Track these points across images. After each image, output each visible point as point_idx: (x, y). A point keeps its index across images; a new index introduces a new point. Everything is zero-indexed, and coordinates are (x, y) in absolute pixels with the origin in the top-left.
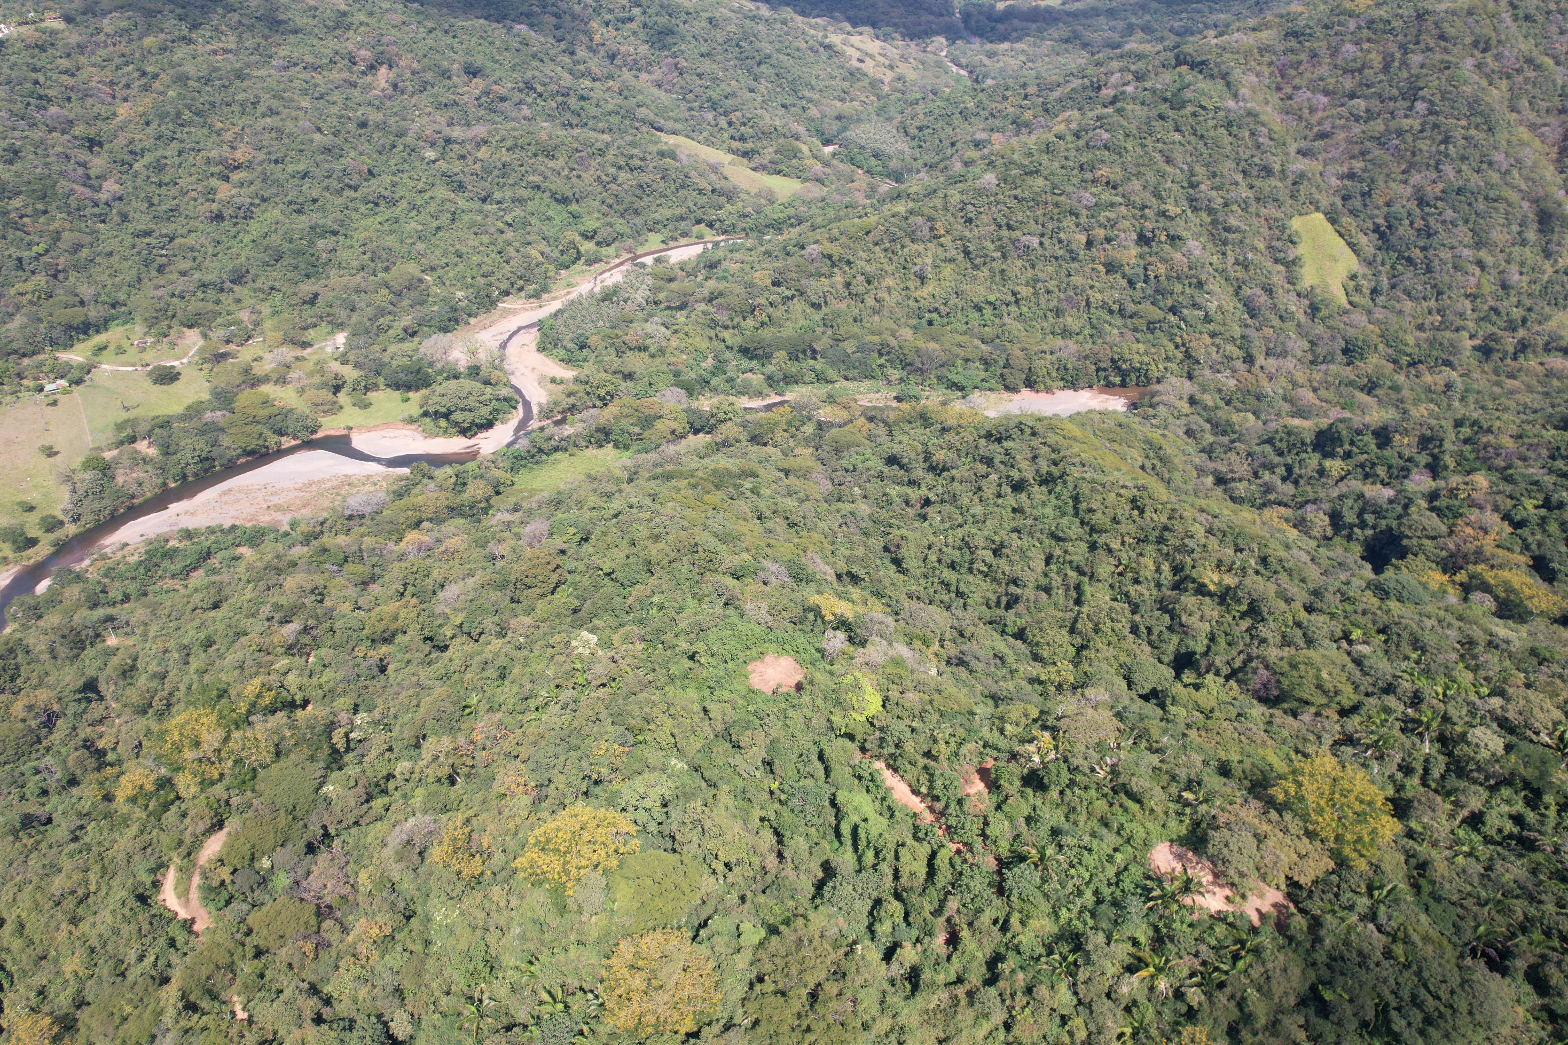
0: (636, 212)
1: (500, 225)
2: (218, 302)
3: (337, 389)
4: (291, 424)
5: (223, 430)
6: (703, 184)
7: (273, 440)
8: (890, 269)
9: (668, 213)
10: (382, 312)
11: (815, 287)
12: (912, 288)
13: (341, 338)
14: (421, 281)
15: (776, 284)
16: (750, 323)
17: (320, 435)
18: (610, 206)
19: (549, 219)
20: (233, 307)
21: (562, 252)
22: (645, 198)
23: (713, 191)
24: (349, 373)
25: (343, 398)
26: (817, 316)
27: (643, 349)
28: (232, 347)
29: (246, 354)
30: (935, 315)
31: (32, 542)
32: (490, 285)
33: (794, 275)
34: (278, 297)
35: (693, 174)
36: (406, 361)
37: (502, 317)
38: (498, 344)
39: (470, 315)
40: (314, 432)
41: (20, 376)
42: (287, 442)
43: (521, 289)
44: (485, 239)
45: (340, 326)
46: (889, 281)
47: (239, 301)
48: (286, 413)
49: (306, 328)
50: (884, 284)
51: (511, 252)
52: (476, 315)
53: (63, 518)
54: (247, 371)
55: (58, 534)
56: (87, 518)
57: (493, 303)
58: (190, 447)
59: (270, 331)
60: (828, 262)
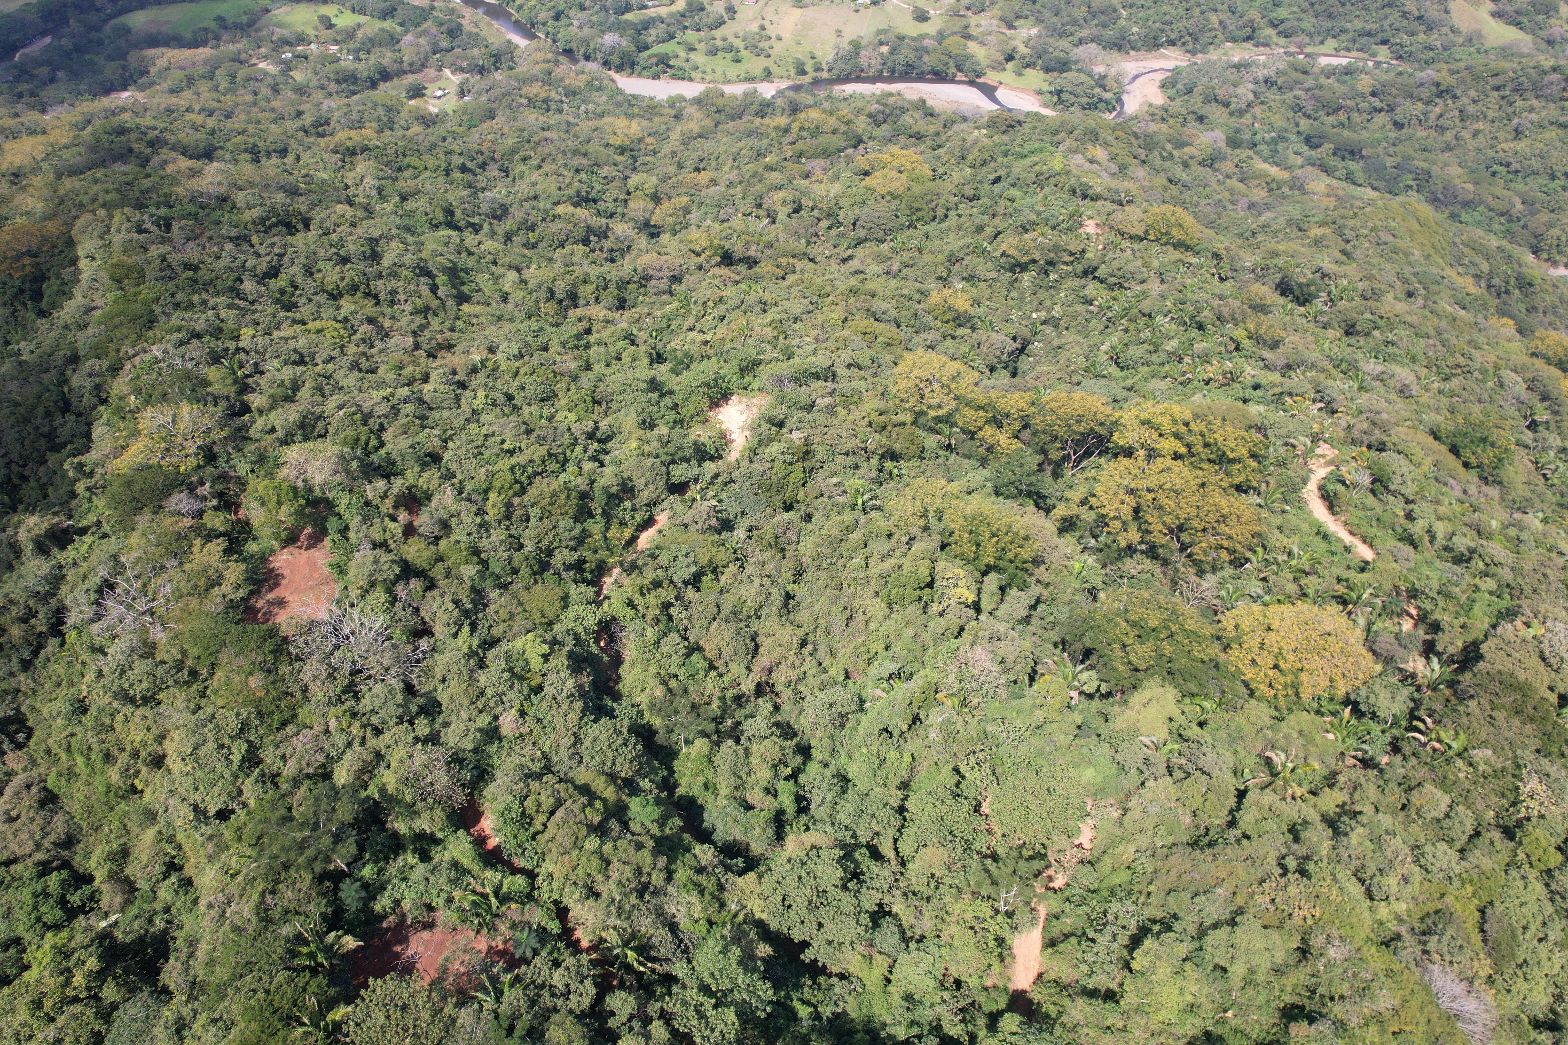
0: (1330, 16)
3: (1010, 58)
4: (968, 65)
5: (928, 52)
7: (952, 70)
8: (1491, 114)
9: (1358, 25)
10: (1075, 22)
11: (1407, 108)
14: (1115, 11)
15: (1374, 94)
16: (1331, 119)
17: (981, 80)
18: (1312, 5)
21: (1240, 28)
24: (1023, 50)
25: (1010, 66)
26: (1393, 135)
27: (1227, 105)
28: (970, 13)
29: (973, 20)
30: (1503, 169)
31: (804, 73)
32: (1163, 31)
33: (1394, 91)
36: (1062, 55)
37: (1155, 57)
39: (1133, 48)
40: (978, 76)
42: (960, 77)
43: (1185, 44)
45: (1039, 21)
46: (1480, 125)
48: (969, 57)
49: (1019, 17)
50: (1476, 126)
51: (1196, 12)
52: (1138, 50)
53: (825, 66)
54: (966, 27)
55: (818, 74)
56: (835, 72)
57: (1158, 46)
58: (906, 54)
59: (996, 11)
60: (1434, 89)
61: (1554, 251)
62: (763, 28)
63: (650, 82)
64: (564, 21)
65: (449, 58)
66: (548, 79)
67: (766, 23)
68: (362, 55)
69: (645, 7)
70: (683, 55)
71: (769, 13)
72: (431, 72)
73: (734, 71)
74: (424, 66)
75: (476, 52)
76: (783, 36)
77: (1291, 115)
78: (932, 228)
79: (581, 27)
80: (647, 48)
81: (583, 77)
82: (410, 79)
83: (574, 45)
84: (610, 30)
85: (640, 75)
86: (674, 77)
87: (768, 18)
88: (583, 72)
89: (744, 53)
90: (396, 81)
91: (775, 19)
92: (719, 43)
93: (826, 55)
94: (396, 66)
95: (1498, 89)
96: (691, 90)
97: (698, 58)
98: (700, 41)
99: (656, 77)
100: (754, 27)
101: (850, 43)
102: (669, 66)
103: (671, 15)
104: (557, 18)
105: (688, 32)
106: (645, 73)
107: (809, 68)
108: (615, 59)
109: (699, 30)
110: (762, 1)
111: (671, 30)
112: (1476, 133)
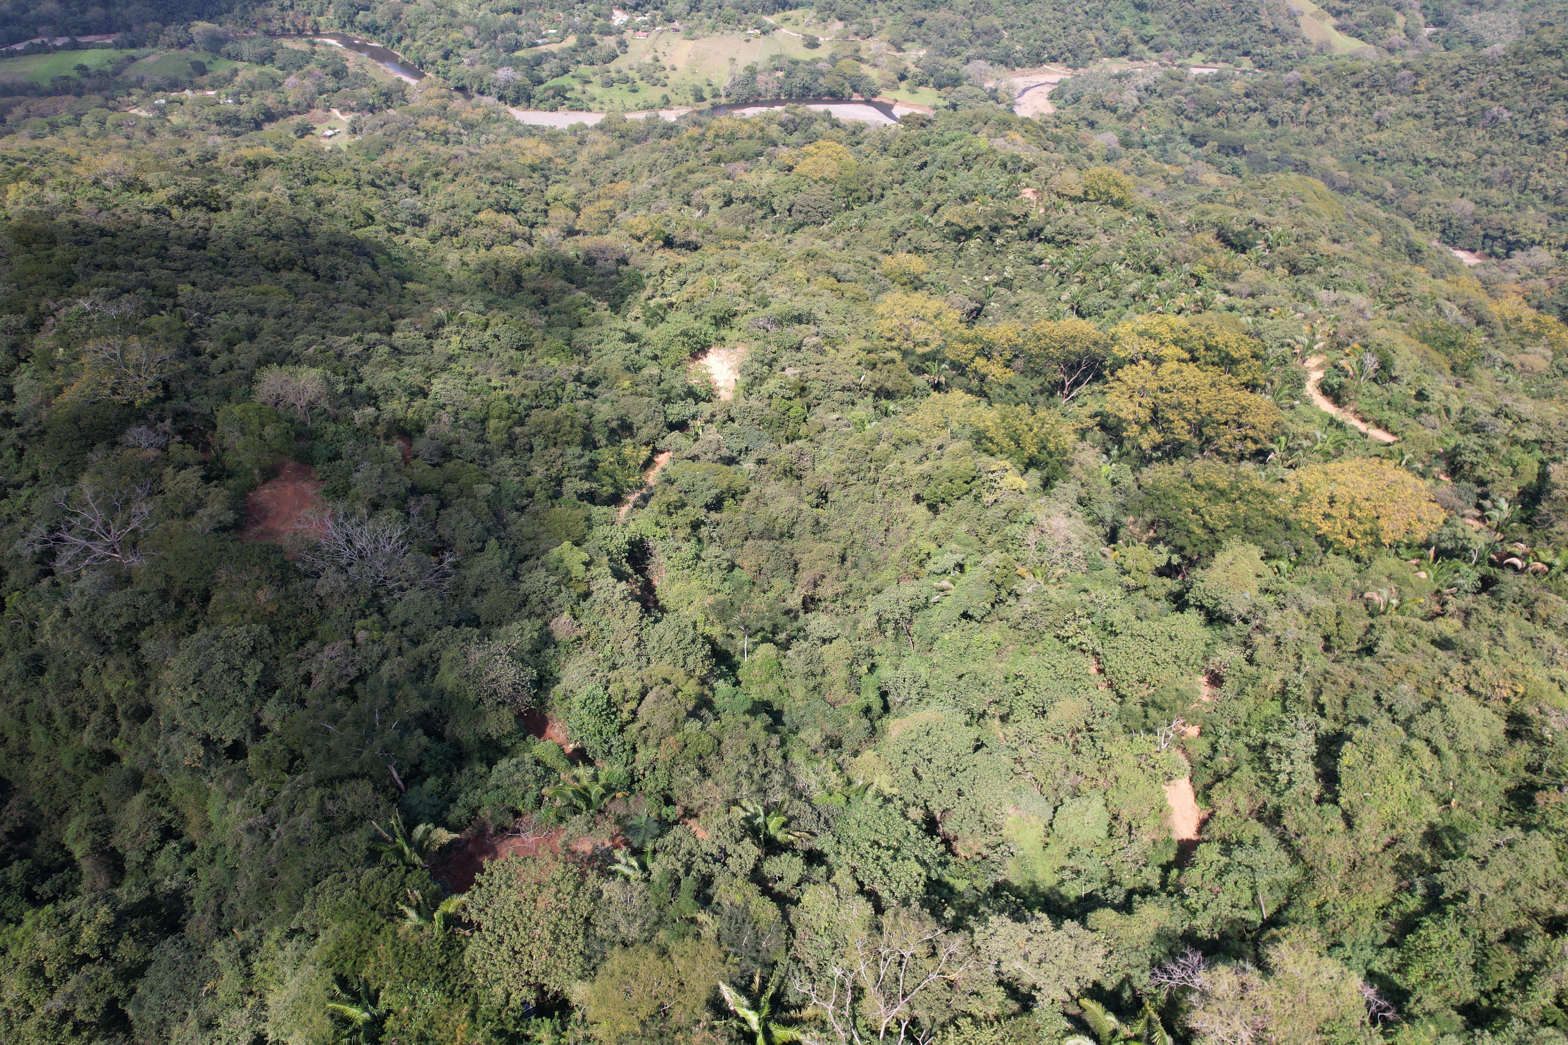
0: (1195, 32)
1: (1079, 11)
2: (863, 8)
3: (902, 78)
4: (863, 86)
5: (823, 75)
6: (1266, 21)
7: (848, 91)
8: (1354, 109)
9: (1221, 38)
10: (960, 43)
11: (1280, 107)
12: (1366, 130)
13: (924, 51)
14: (997, 31)
15: (1247, 95)
16: (1211, 121)
17: (877, 99)
18: (1177, 22)
19: (1122, 18)
20: (871, 15)
21: (1115, 44)
22: (1210, 22)
23: (1274, 31)
24: (914, 69)
25: (903, 85)
26: (1269, 132)
27: (1114, 111)
28: (858, 38)
29: (863, 44)
30: (1371, 158)
31: (702, 99)
32: (1044, 48)
33: (1265, 92)
34: (900, 14)
36: (952, 72)
37: (1040, 72)
38: (1022, 87)
39: (1018, 65)
40: (874, 96)
41: (739, 22)
42: (856, 97)
43: (1066, 60)
44: (1059, 15)
45: (926, 43)
46: (1346, 119)
47: (876, 12)
48: (863, 77)
49: (906, 40)
50: (1342, 120)
51: (1073, 30)
52: (1023, 66)
53: (722, 92)
54: (857, 51)
55: (717, 100)
56: (734, 97)
57: (1041, 62)
58: (801, 77)
59: (884, 35)
60: (1301, 88)
62: (657, 60)
64: (453, 59)
65: (336, 98)
66: (443, 112)
67: (660, 55)
68: (243, 98)
69: (535, 45)
70: (578, 87)
71: (661, 46)
72: (318, 113)
73: (631, 100)
74: (310, 106)
75: (365, 91)
76: (677, 66)
77: (1174, 117)
78: (869, 207)
79: (472, 64)
80: (541, 82)
81: (480, 111)
82: (297, 119)
83: (467, 82)
84: (502, 65)
85: (536, 108)
86: (572, 108)
87: (660, 50)
88: (479, 106)
89: (640, 84)
90: (281, 121)
91: (668, 51)
92: (614, 75)
93: (723, 80)
94: (281, 107)
95: (1357, 86)
96: (592, 119)
97: (595, 90)
98: (595, 74)
99: (554, 109)
100: (648, 59)
101: (746, 68)
102: (566, 99)
103: (563, 50)
104: (446, 57)
105: (582, 66)
106: (542, 106)
107: (707, 94)
108: (510, 93)
109: (592, 64)
110: (653, 35)
111: (565, 63)
112: (1343, 127)
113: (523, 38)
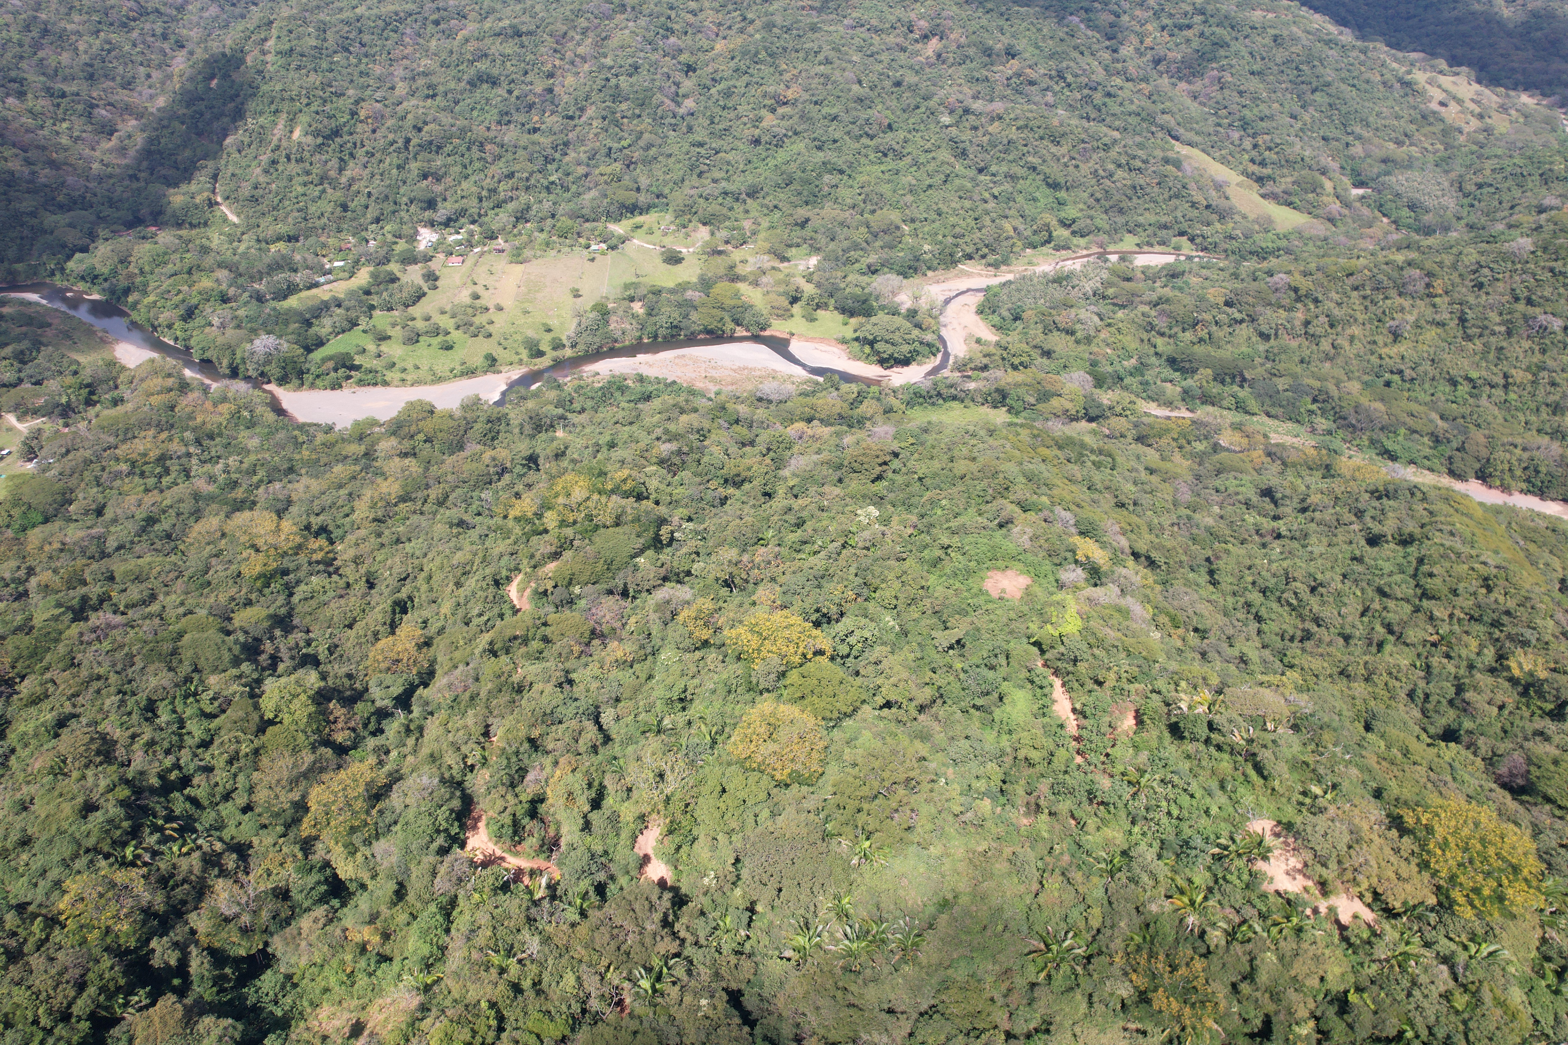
0: (1121, 211)
1: (987, 195)
2: (731, 209)
3: (794, 300)
4: (747, 318)
5: (696, 308)
6: (1198, 197)
7: (729, 326)
8: (1361, 317)
9: (1152, 219)
10: (856, 247)
11: (1270, 317)
12: (1381, 343)
13: (813, 261)
14: (898, 228)
15: (1228, 304)
16: (1189, 336)
17: (767, 333)
18: (1098, 200)
19: (1035, 200)
20: (741, 216)
21: (1035, 232)
22: (1135, 200)
23: (1208, 207)
24: (809, 289)
25: (797, 309)
26: (1262, 347)
27: (1071, 332)
28: (729, 247)
29: (737, 255)
30: (1396, 378)
31: (540, 354)
32: (957, 246)
33: (1251, 300)
34: (777, 214)
35: (1192, 186)
36: (858, 291)
37: (957, 276)
38: (943, 298)
39: (929, 268)
40: (763, 329)
41: (579, 235)
42: (740, 332)
43: (983, 257)
44: (967, 204)
45: (816, 249)
46: (1356, 330)
47: (747, 212)
48: (747, 307)
49: (790, 246)
50: (1349, 331)
51: (987, 221)
52: (935, 270)
53: (567, 343)
54: (732, 268)
55: (559, 353)
56: (581, 347)
57: (954, 263)
58: (668, 314)
59: (762, 241)
60: (1293, 294)
61: (1507, 476)
62: (476, 297)
63: (329, 392)
64: (199, 320)
65: (14, 396)
66: (167, 419)
67: (479, 289)
69: (315, 286)
70: (371, 347)
71: (482, 278)
73: (444, 362)
75: (58, 382)
76: (503, 304)
77: (1144, 335)
79: (223, 326)
80: (319, 346)
81: (224, 408)
83: (214, 354)
84: (264, 327)
85: (312, 386)
86: (361, 383)
87: (481, 282)
89: (456, 335)
91: (490, 281)
92: (420, 325)
93: (567, 329)
97: (394, 350)
98: (394, 325)
99: (336, 386)
100: (465, 297)
101: (594, 308)
102: (353, 369)
103: (351, 293)
104: (188, 317)
105: (377, 313)
106: (318, 382)
107: (544, 347)
108: (274, 370)
109: (390, 309)
110: (470, 260)
111: (353, 314)
112: (1352, 339)
113: (298, 278)
